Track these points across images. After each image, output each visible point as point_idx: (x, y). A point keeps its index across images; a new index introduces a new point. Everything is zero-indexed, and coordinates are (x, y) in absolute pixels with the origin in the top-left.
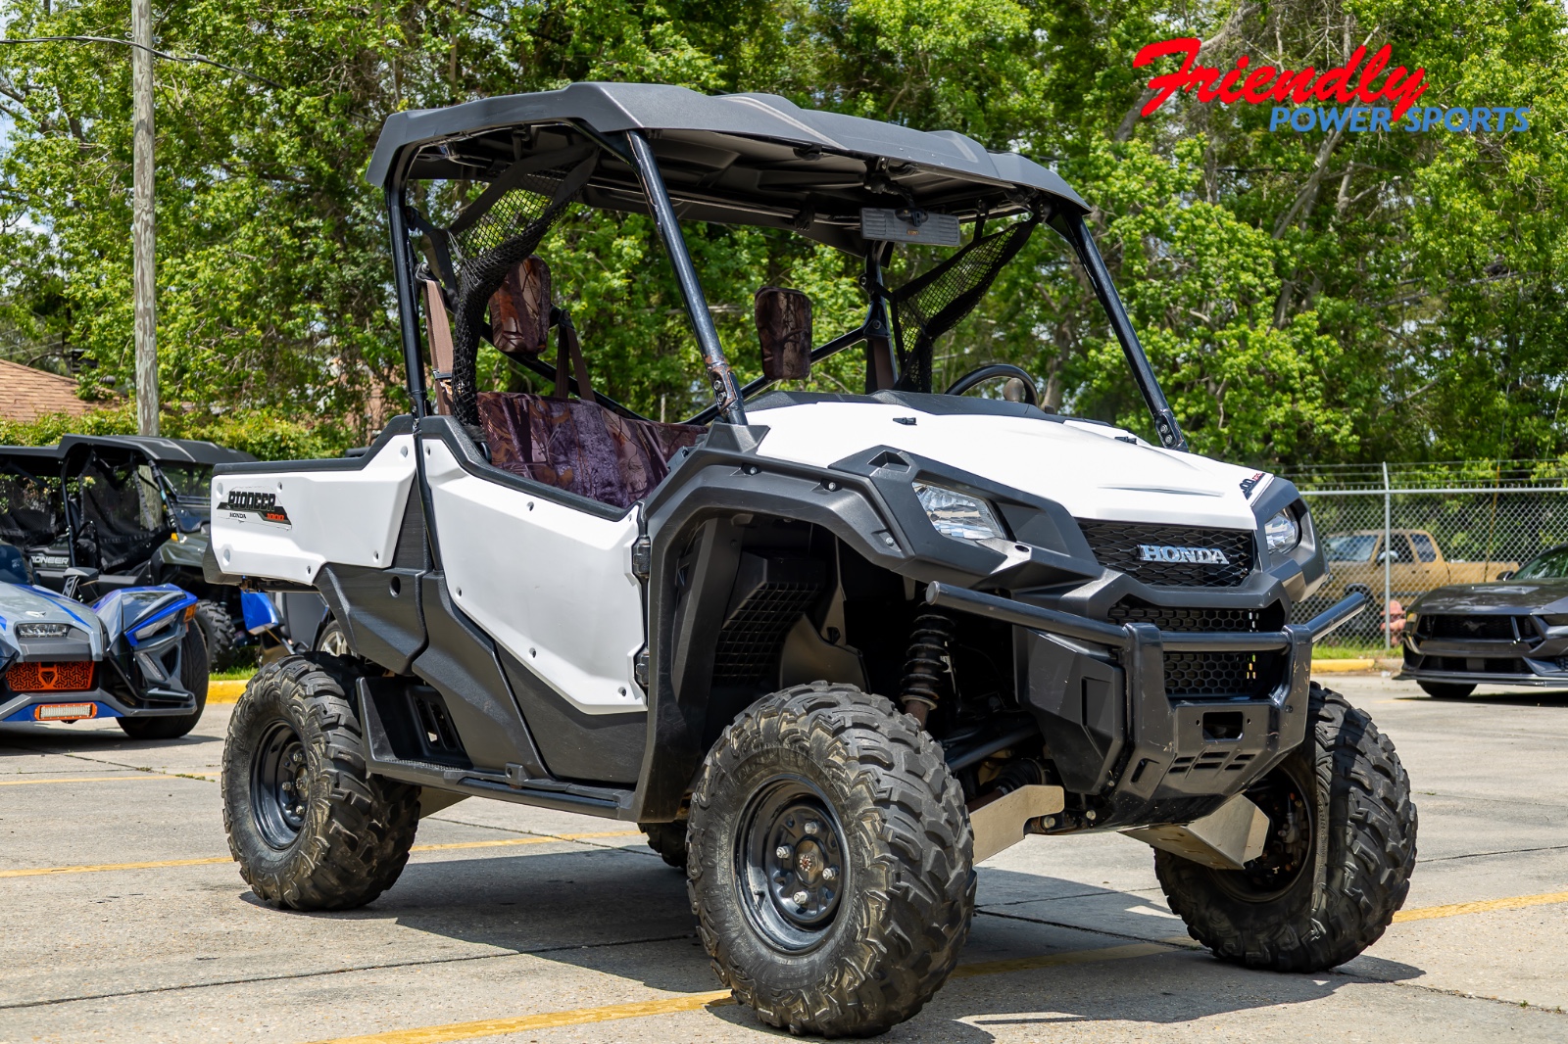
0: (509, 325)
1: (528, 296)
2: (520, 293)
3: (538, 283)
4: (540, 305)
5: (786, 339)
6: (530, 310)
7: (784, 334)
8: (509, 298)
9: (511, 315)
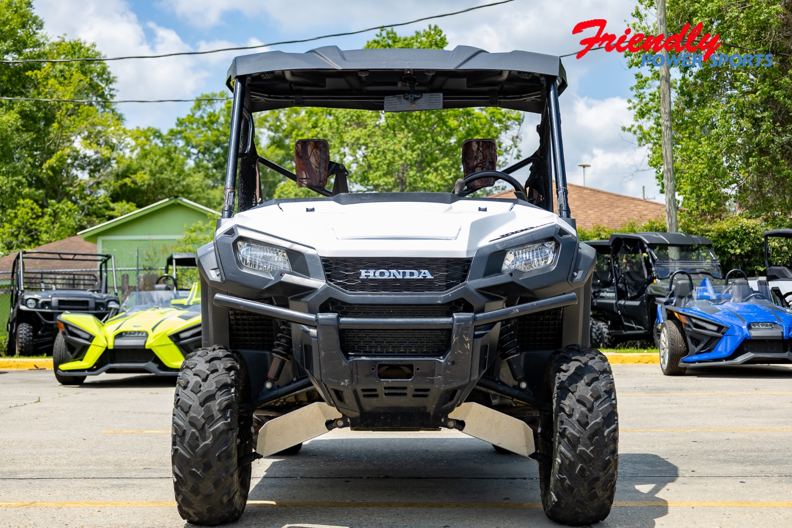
0: (302, 175)
1: (313, 160)
2: (308, 159)
3: (319, 153)
4: (319, 164)
5: (477, 166)
6: (314, 166)
7: (475, 163)
8: (301, 162)
9: (302, 170)
